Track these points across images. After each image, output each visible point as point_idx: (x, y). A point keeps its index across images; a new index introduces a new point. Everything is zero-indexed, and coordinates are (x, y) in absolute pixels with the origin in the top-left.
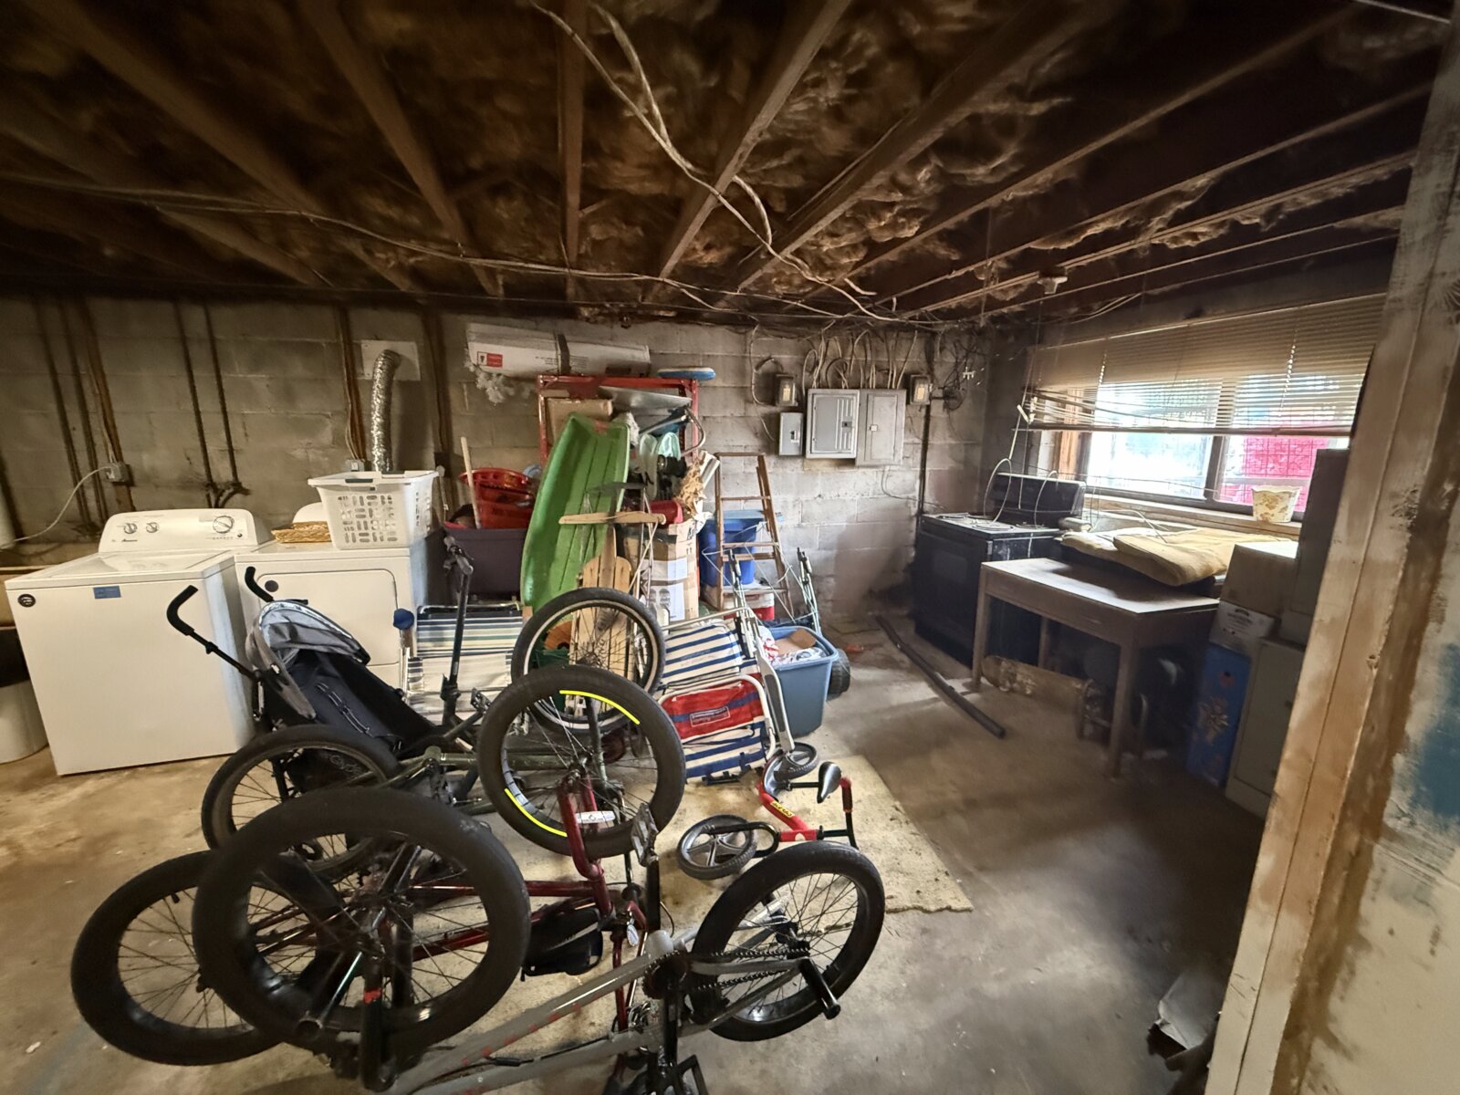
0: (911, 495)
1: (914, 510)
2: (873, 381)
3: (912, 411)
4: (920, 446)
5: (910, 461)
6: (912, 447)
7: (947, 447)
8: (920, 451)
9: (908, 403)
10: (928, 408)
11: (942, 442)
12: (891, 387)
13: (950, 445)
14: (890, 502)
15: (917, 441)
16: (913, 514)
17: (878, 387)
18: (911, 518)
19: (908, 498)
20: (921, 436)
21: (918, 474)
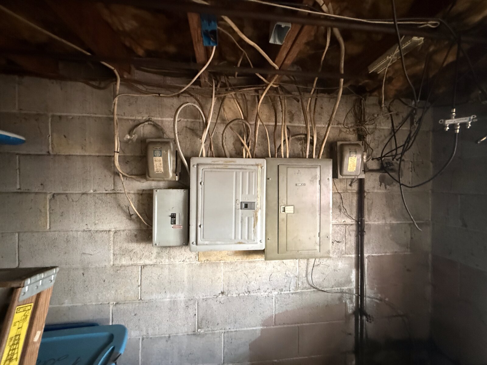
0: (345, 288)
1: (351, 306)
2: (286, 149)
3: (341, 186)
4: (354, 228)
5: (342, 246)
6: (343, 228)
7: (388, 228)
8: (353, 234)
9: (335, 176)
10: (361, 182)
11: (381, 222)
12: (311, 156)
13: (392, 226)
14: (319, 297)
15: (349, 221)
16: (350, 311)
17: (293, 156)
18: (347, 317)
19: (342, 292)
20: (354, 216)
21: (353, 261)
